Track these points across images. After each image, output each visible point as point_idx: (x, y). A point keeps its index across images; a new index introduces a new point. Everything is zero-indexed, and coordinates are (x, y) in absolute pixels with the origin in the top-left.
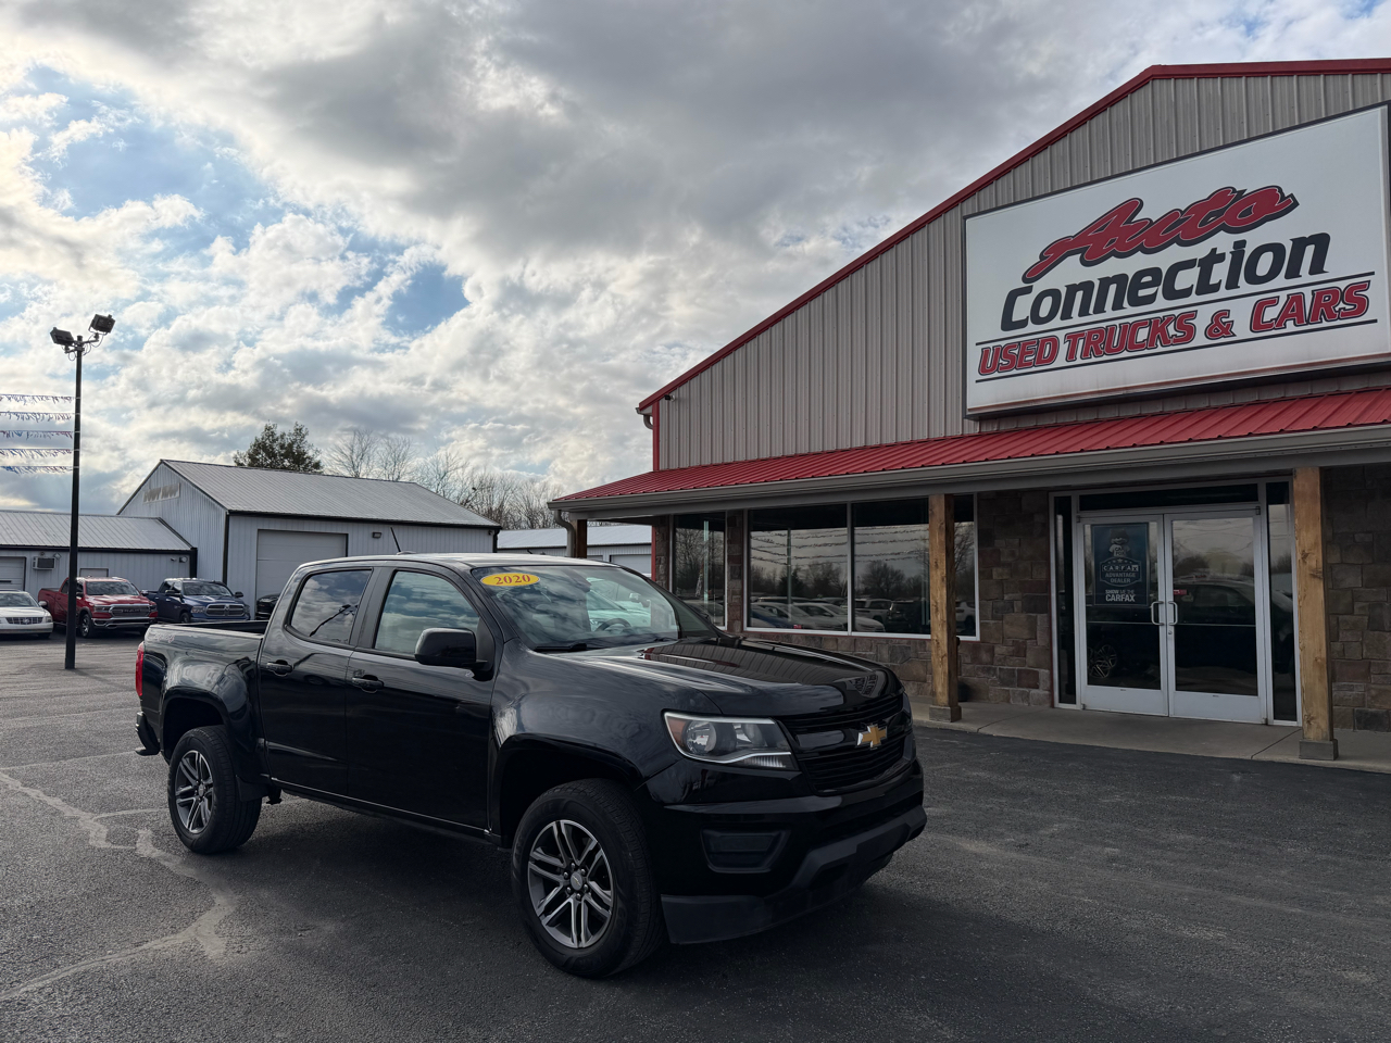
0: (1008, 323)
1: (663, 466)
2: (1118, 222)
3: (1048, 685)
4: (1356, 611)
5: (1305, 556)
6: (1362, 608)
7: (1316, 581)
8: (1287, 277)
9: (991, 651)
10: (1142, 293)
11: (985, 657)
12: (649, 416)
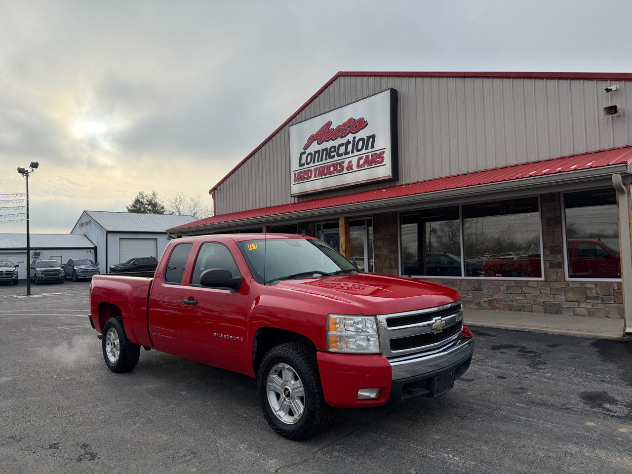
0: (301, 165)
1: (217, 214)
2: (326, 129)
6: (388, 261)
8: (366, 149)
10: (332, 154)
12: (213, 195)
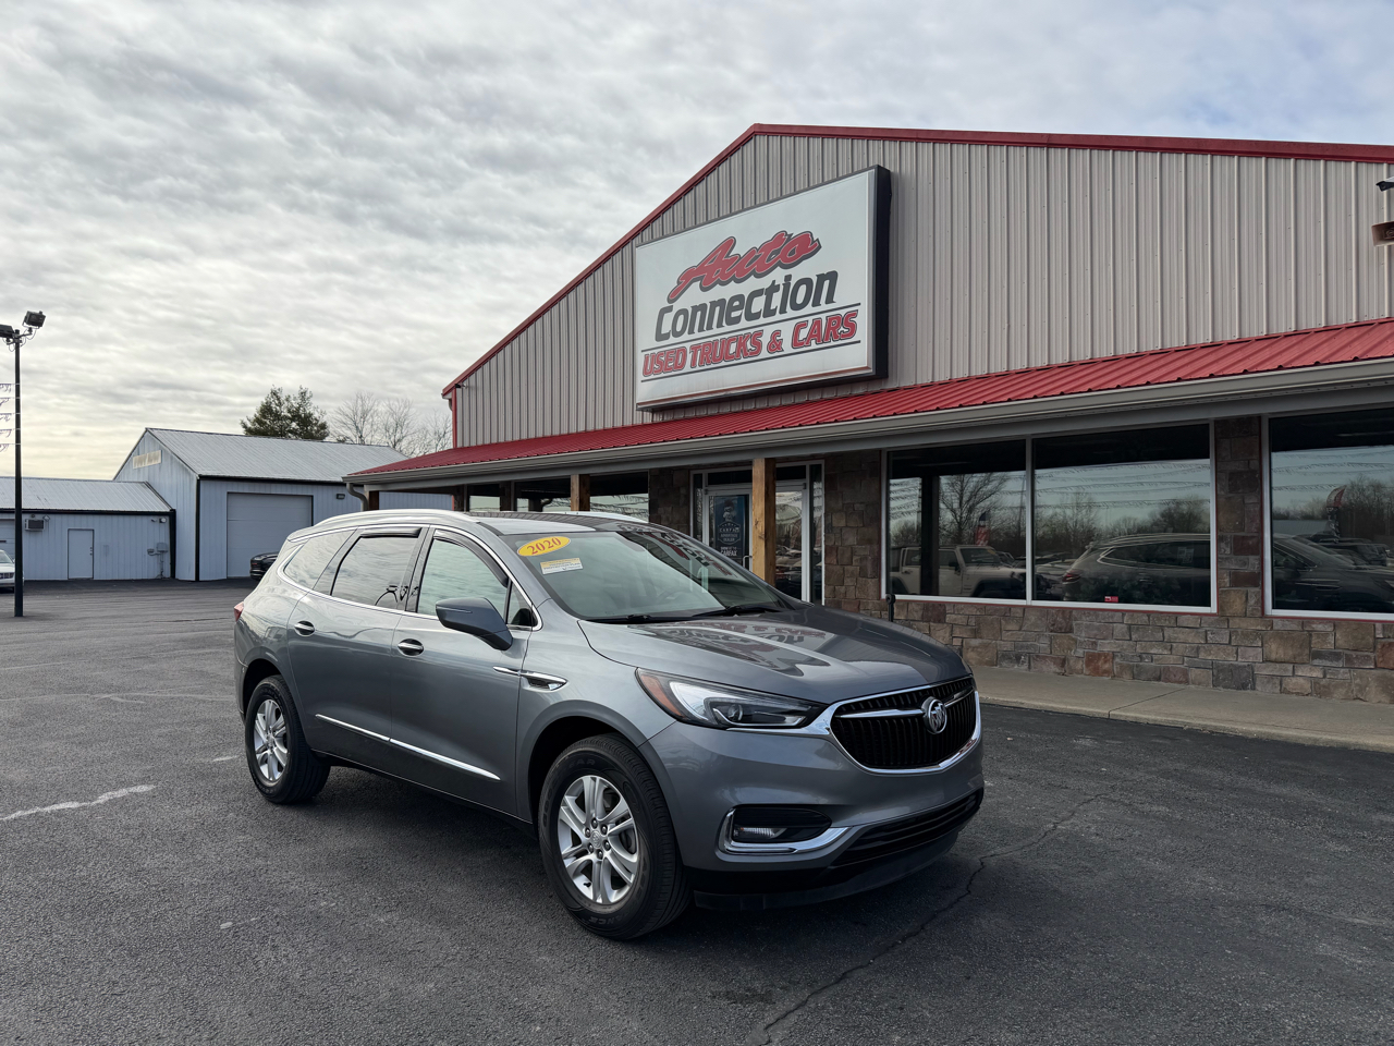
0: (660, 337)
1: (460, 445)
2: (721, 255)
4: (853, 563)
5: (757, 523)
6: (856, 561)
8: (813, 306)
12: (450, 400)
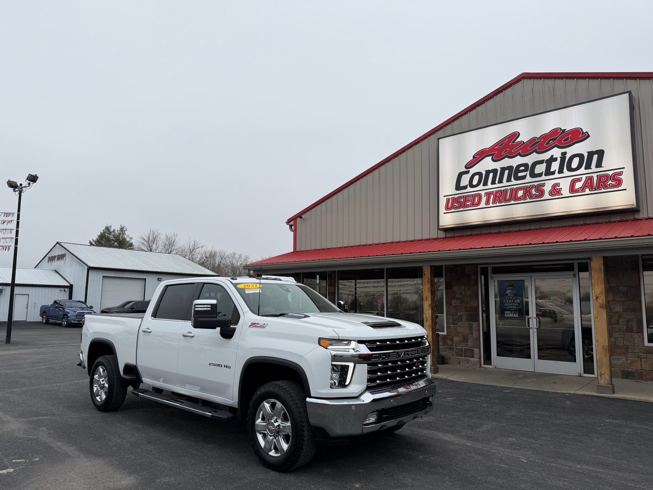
0: (458, 187)
1: (298, 249)
2: (509, 142)
3: (479, 356)
4: (621, 323)
6: (623, 322)
7: (603, 309)
8: (586, 169)
9: (452, 339)
10: (520, 174)
11: (449, 342)
12: (291, 226)
